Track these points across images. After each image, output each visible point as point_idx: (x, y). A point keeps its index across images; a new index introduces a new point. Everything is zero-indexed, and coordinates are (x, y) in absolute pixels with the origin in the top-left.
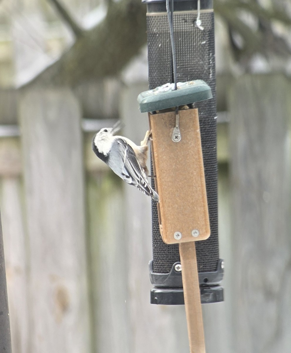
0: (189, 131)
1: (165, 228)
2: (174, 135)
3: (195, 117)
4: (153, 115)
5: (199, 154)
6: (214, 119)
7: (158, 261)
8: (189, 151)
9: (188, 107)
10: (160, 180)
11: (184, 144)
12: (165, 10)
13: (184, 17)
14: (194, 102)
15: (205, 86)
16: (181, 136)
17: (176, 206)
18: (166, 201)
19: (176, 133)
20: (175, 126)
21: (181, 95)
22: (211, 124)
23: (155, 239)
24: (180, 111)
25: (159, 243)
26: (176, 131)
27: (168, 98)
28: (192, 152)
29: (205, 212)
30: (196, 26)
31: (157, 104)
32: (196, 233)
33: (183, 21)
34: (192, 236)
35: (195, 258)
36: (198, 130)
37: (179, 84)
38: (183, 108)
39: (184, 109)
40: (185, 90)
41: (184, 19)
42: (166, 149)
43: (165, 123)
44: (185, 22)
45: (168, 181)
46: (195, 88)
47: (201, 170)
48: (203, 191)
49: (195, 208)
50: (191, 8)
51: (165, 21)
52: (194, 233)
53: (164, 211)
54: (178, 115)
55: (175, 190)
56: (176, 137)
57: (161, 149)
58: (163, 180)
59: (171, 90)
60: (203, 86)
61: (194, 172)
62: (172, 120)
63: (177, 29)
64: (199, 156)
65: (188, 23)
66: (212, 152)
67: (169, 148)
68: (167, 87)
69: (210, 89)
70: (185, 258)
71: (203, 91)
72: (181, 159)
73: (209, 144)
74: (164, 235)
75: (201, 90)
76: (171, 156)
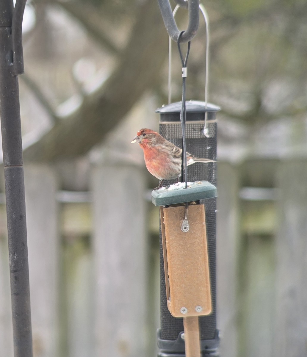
0: (196, 223)
1: (174, 304)
2: (183, 226)
3: (202, 212)
4: (166, 208)
5: (204, 243)
6: (215, 212)
7: (166, 330)
8: (195, 240)
9: (195, 203)
10: (170, 263)
11: (192, 234)
12: (179, 120)
13: (193, 127)
14: (201, 199)
15: (212, 186)
16: (190, 227)
17: (183, 285)
18: (175, 281)
19: (185, 224)
20: (184, 218)
21: (192, 193)
22: (212, 217)
23: (164, 311)
24: (189, 206)
25: (167, 314)
26: (185, 223)
27: (180, 195)
28: (198, 241)
29: (207, 292)
30: (202, 134)
31: (171, 199)
32: (200, 309)
33: (192, 130)
34: (195, 312)
35: (198, 329)
36: (204, 223)
37: (189, 184)
38: (191, 203)
39: (192, 205)
40: (195, 188)
41: (193, 128)
42: (176, 237)
43: (176, 215)
44: (194, 130)
45: (177, 264)
46: (203, 187)
47: (205, 256)
48: (206, 274)
49: (200, 288)
50: (199, 118)
51: (176, 129)
52: (198, 309)
53: (173, 289)
54: (187, 209)
55: (183, 272)
56: (185, 228)
57: (172, 237)
58: (173, 263)
59: (182, 189)
60: (211, 186)
61: (199, 257)
62: (182, 213)
63: (187, 136)
64: (204, 245)
65: (196, 131)
66: (212, 240)
67: (178, 237)
68: (179, 185)
69: (216, 189)
70: (190, 329)
71: (211, 190)
72: (188, 246)
73: (211, 233)
74: (172, 310)
75: (209, 189)
76: (180, 243)
